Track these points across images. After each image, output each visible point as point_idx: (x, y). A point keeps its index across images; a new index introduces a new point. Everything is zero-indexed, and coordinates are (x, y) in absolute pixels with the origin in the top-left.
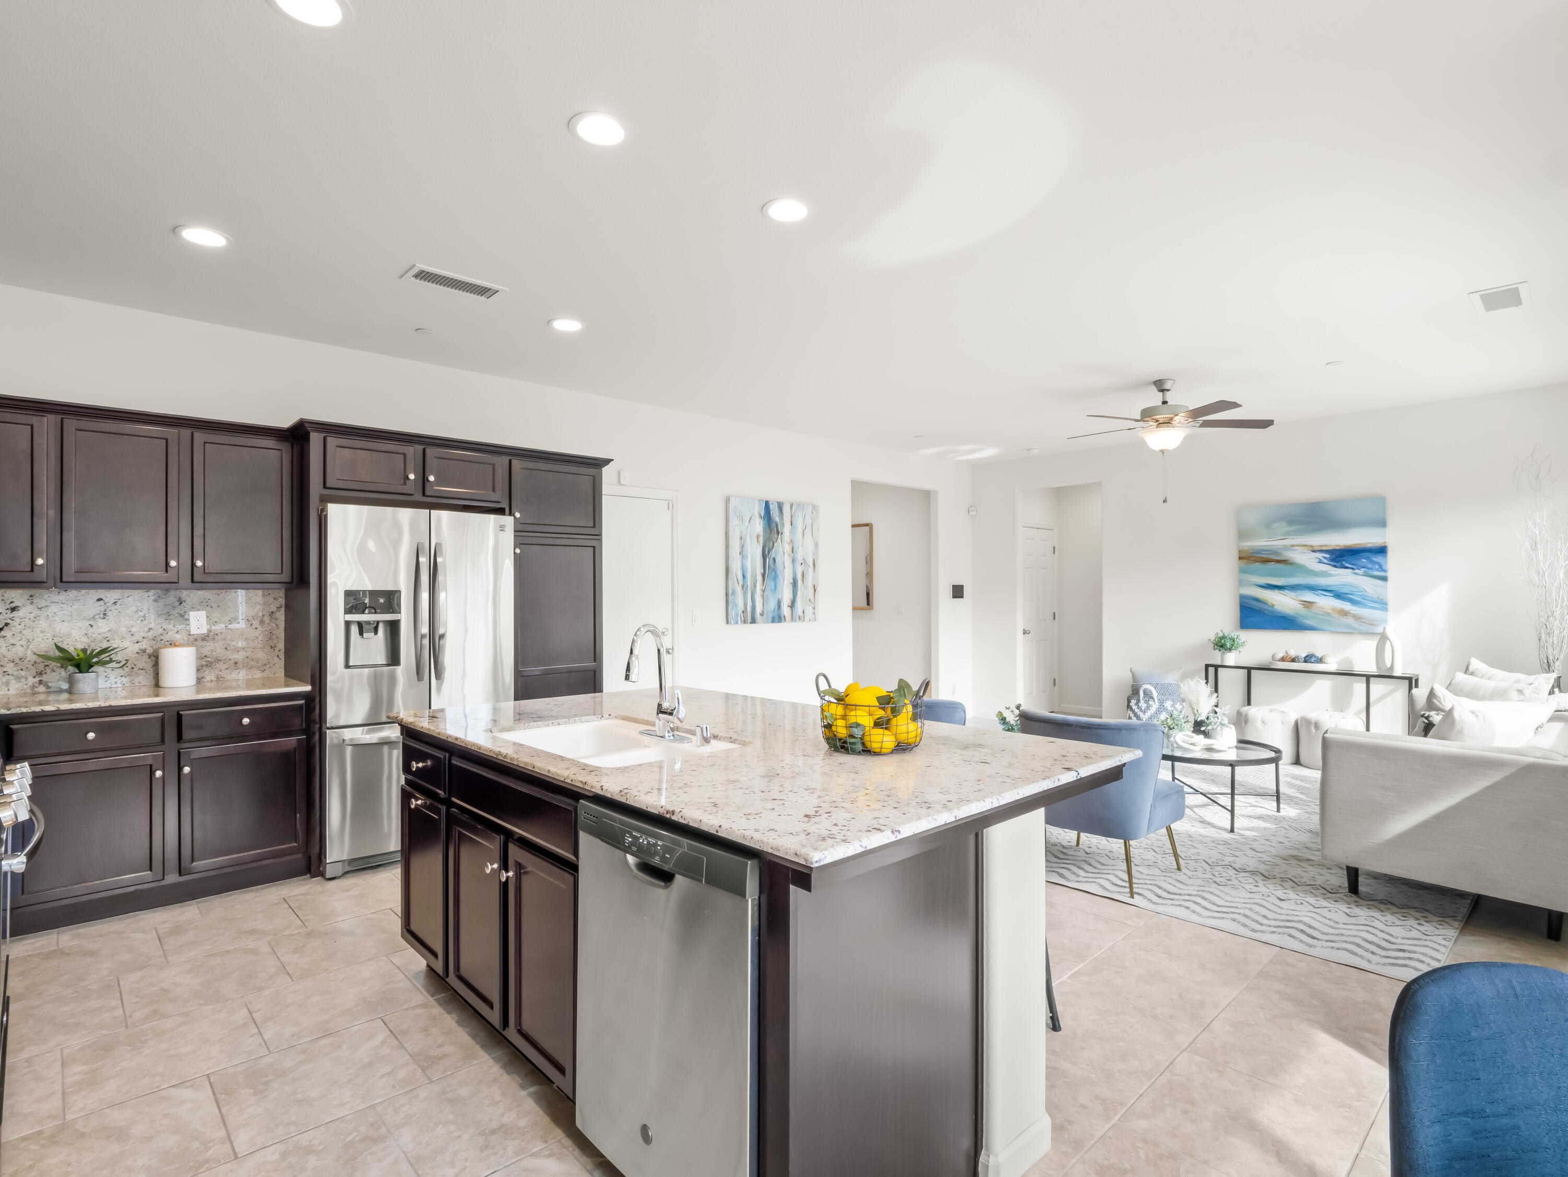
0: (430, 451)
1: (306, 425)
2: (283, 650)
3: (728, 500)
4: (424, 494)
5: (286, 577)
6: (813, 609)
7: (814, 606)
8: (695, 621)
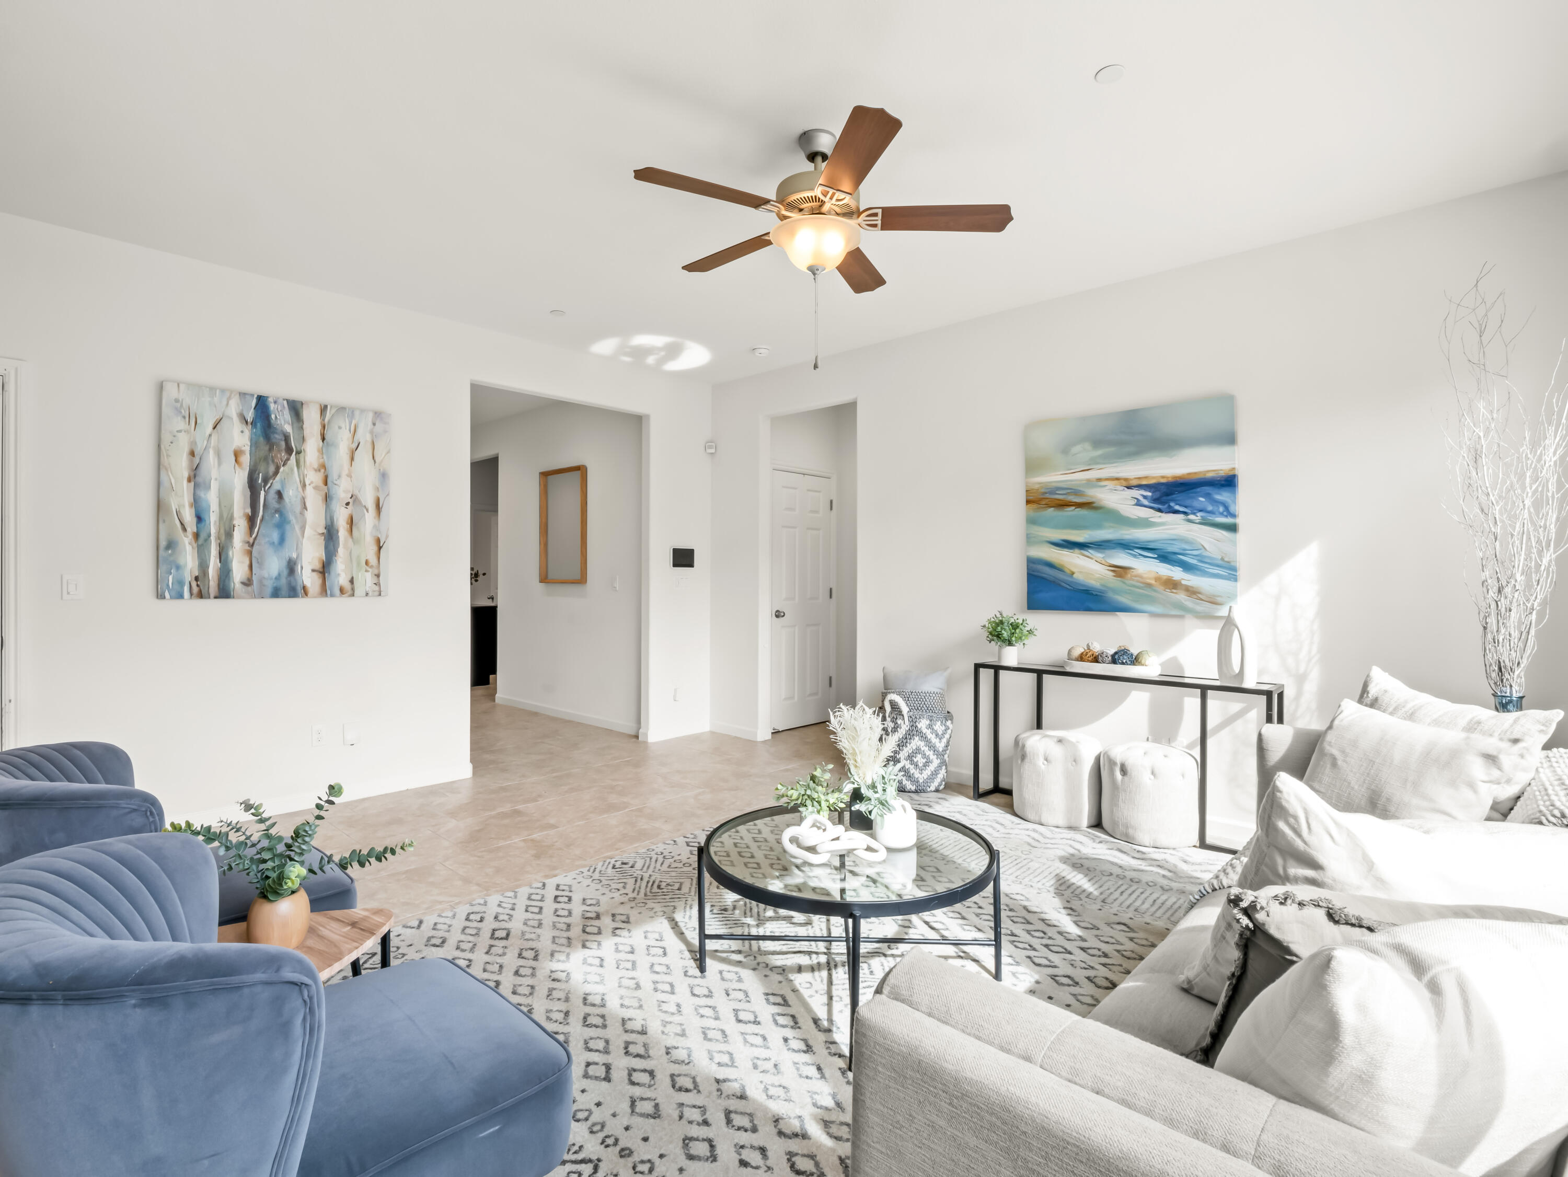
3: (161, 387)
6: (376, 577)
7: (376, 572)
8: (68, 593)
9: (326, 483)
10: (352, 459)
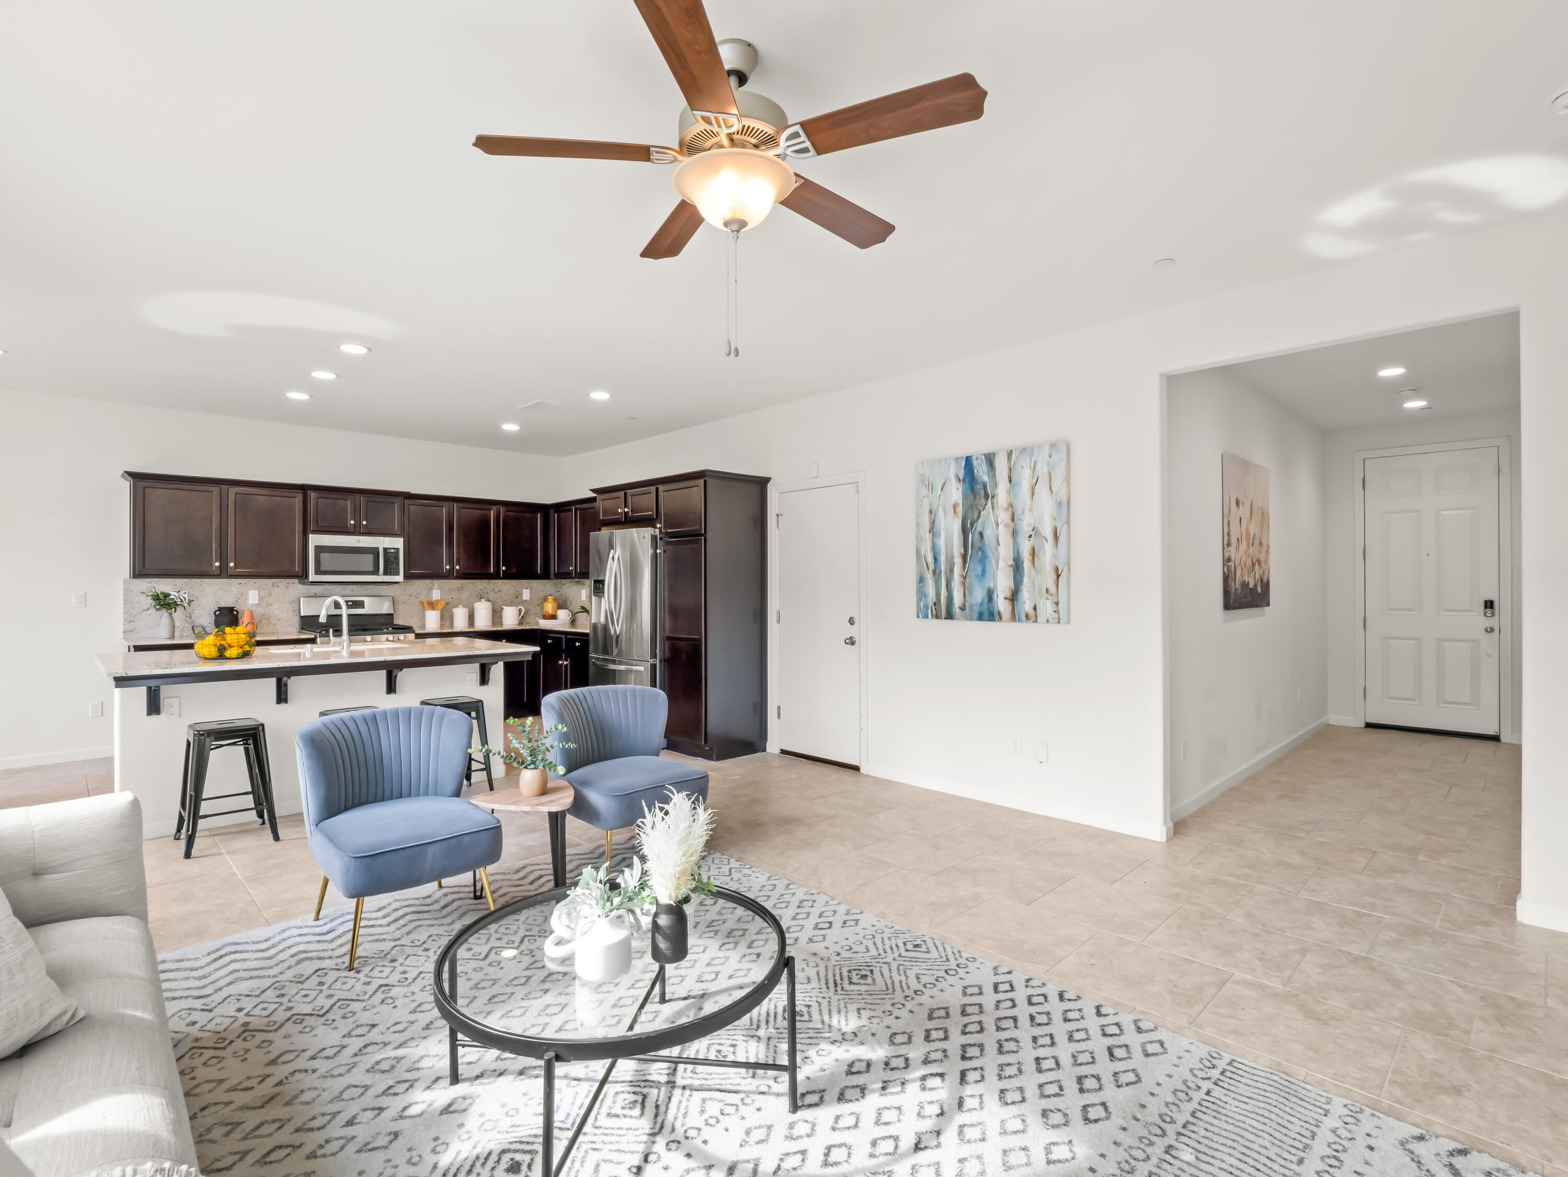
0: (627, 493)
3: (916, 468)
4: (626, 520)
6: (1055, 605)
7: (1056, 600)
9: (1013, 520)
10: (1033, 494)
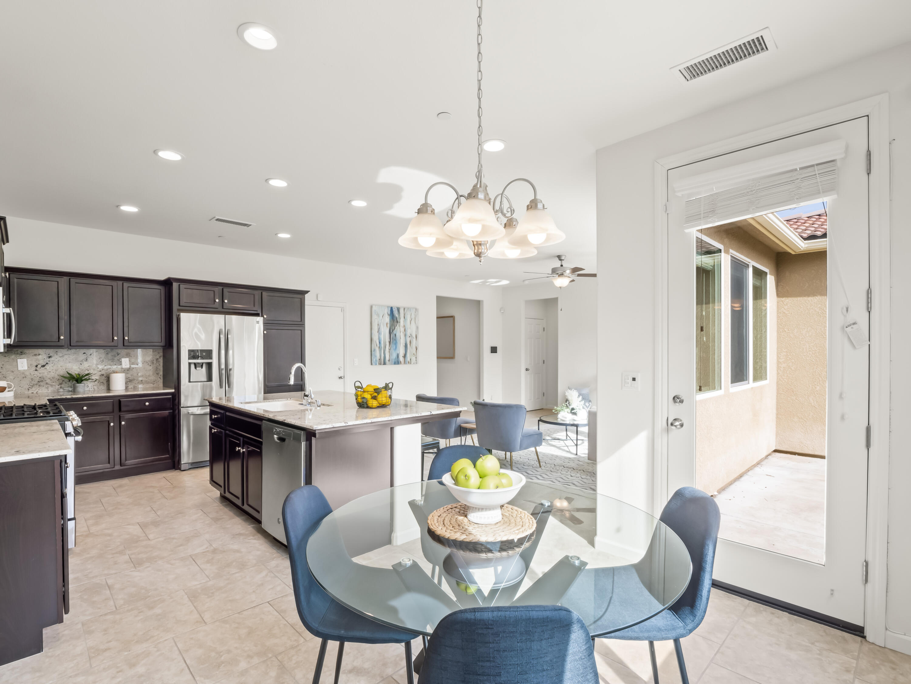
0: (226, 290)
1: (171, 280)
2: (162, 375)
3: (371, 307)
4: (223, 308)
5: (163, 344)
6: (416, 358)
8: (355, 364)
9: (405, 331)
10: (411, 323)
